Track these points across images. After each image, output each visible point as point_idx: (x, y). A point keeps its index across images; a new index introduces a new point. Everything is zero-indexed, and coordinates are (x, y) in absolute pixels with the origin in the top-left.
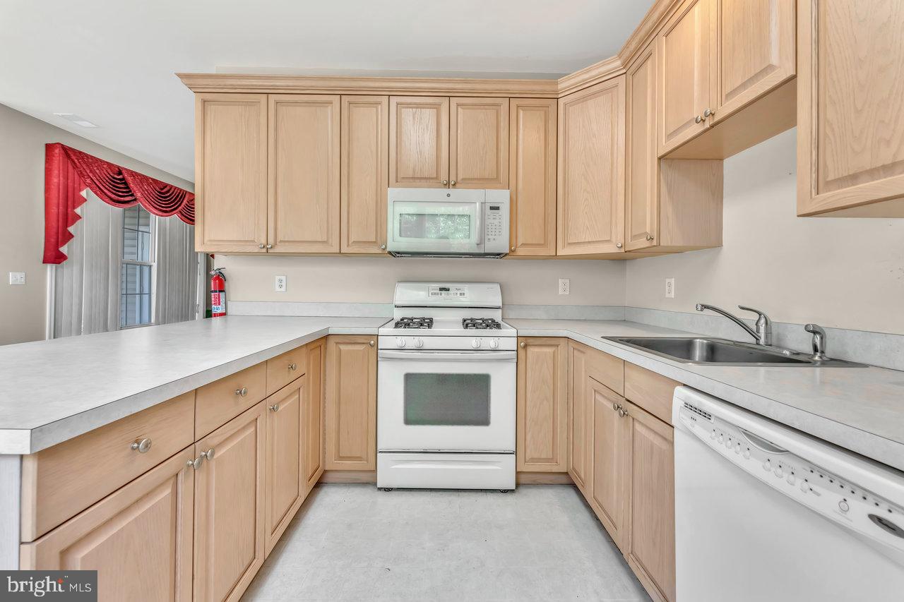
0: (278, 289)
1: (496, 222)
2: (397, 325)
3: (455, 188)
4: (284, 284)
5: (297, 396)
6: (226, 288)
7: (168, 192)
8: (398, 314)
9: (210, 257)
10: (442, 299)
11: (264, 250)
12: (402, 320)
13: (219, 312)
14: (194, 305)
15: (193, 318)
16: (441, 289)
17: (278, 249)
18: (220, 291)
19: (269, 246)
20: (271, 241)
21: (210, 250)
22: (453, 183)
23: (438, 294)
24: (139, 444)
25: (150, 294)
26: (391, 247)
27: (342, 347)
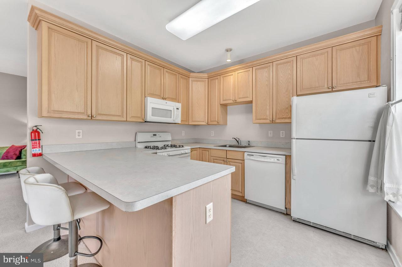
0: (77, 137)
1: (178, 113)
3: (165, 100)
4: (81, 134)
19: (95, 116)
22: (165, 98)
23: (153, 137)
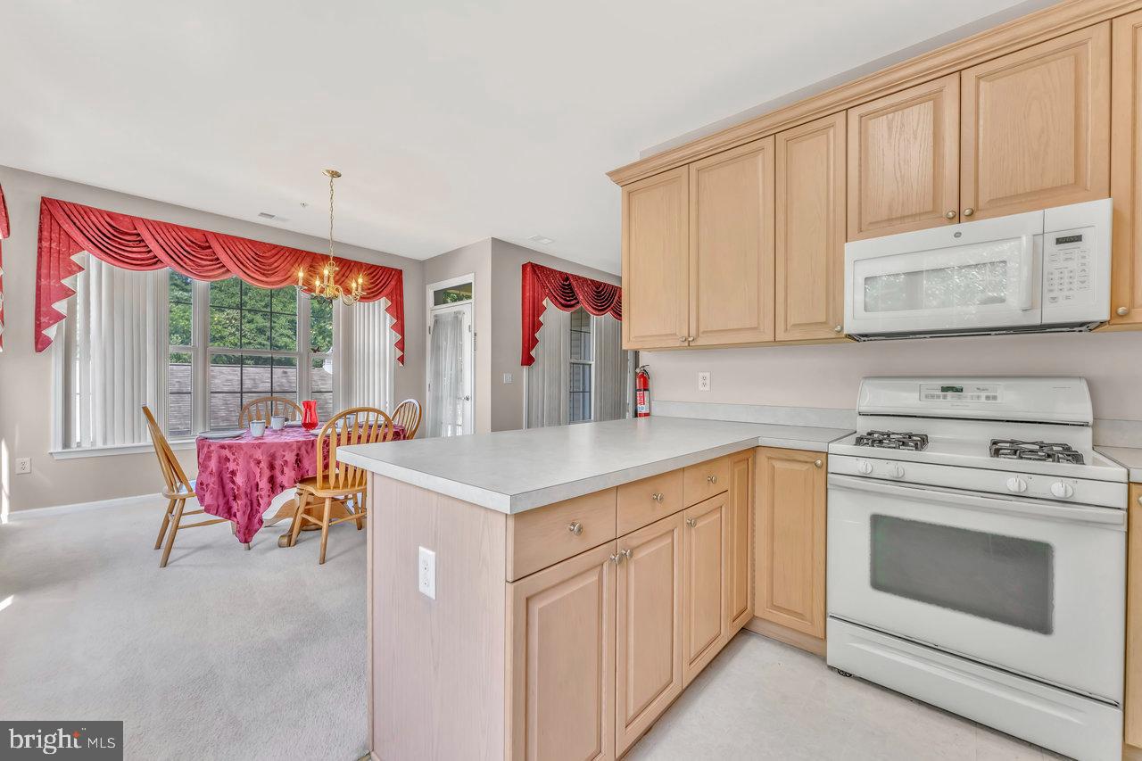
0: (701, 388)
1: (1073, 264)
2: (859, 441)
3: (970, 221)
4: (708, 382)
5: (719, 515)
6: (651, 389)
7: (603, 290)
8: (864, 425)
9: (636, 353)
10: (948, 405)
11: (686, 344)
12: (869, 434)
13: (644, 411)
14: (625, 403)
15: (624, 417)
16: (945, 389)
17: (701, 342)
18: (645, 390)
19: (691, 339)
20: (693, 332)
21: (635, 347)
22: (967, 212)
23: (938, 397)
24: (574, 526)
25: (590, 392)
26: (851, 327)
27: (778, 465)
